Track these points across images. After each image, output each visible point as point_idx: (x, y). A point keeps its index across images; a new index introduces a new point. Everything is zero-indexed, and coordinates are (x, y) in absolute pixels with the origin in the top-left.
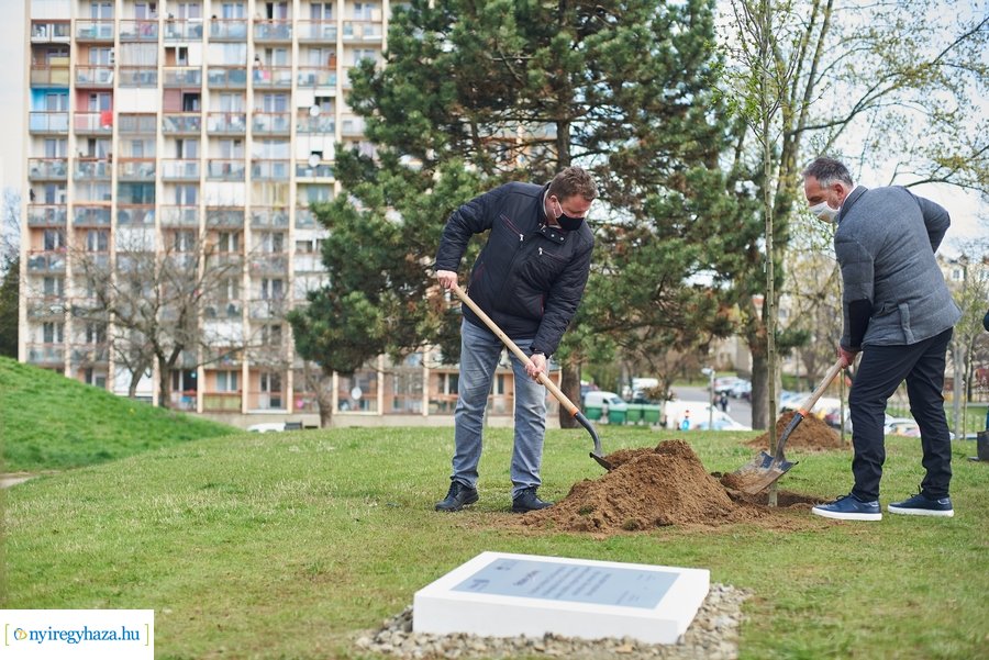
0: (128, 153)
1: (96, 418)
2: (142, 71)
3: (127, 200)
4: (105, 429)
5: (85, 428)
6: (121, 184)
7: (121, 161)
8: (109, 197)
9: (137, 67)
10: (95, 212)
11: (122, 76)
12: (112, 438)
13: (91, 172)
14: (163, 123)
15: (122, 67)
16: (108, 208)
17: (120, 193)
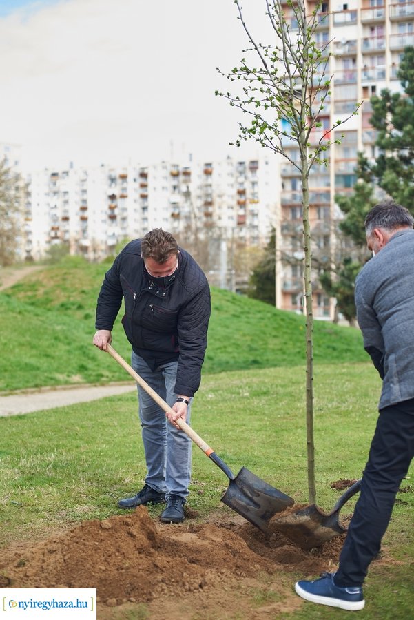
0: (341, 156)
1: (274, 333)
2: (348, 103)
3: (341, 186)
4: (276, 341)
5: (263, 340)
6: (337, 176)
7: (337, 162)
8: (329, 185)
9: (345, 101)
10: (321, 195)
11: (336, 107)
12: (279, 347)
13: (318, 169)
14: (363, 136)
15: (336, 102)
16: (328, 193)
17: (337, 182)
